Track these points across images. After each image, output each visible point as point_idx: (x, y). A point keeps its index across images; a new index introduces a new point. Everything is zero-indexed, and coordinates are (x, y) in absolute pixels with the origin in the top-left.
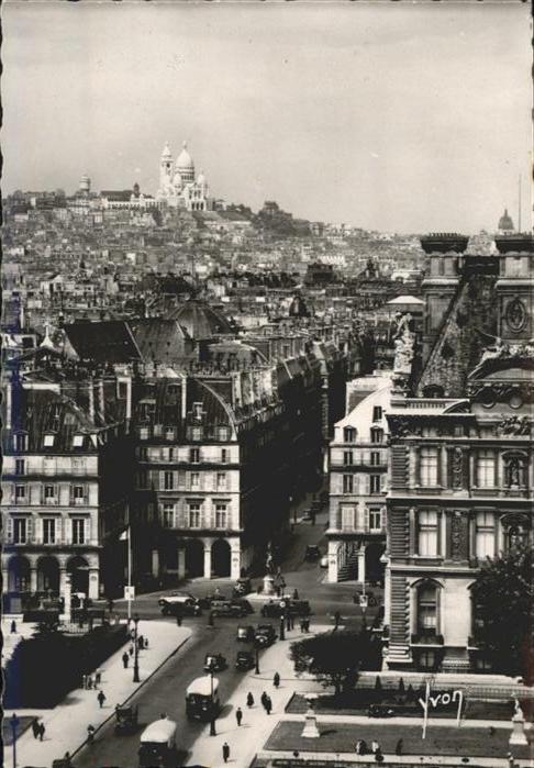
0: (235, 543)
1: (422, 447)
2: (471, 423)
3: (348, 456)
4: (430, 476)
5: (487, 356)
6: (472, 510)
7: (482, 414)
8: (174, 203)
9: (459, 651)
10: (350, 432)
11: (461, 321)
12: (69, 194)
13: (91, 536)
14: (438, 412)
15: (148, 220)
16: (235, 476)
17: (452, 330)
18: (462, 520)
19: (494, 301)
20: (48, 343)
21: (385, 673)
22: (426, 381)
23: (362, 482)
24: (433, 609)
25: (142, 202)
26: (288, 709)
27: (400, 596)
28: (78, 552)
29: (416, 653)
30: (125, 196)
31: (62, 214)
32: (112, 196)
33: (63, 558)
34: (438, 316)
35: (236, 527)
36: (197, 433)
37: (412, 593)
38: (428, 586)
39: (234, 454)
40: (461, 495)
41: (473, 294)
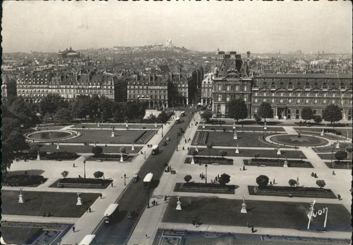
0: (187, 99)
1: (219, 85)
2: (226, 81)
3: (204, 86)
4: (220, 89)
5: (228, 70)
6: (226, 94)
7: (228, 79)
8: (169, 47)
9: (224, 115)
10: (205, 82)
11: (224, 65)
12: (153, 45)
13: (166, 98)
14: (221, 79)
15: (164, 50)
16: (187, 89)
17: (223, 66)
18: (225, 96)
19: (229, 62)
20: (157, 69)
21: (212, 118)
22: (219, 74)
23: (206, 90)
24: (220, 109)
25: (164, 47)
26: (200, 124)
27: (215, 107)
28: (165, 100)
29: (217, 115)
30: (161, 46)
31: (152, 49)
32: (159, 46)
33: (162, 101)
34: (221, 64)
35: (187, 97)
36: (182, 83)
37: (217, 107)
38: (219, 105)
39: (187, 86)
40: (224, 92)
41: (226, 61)
